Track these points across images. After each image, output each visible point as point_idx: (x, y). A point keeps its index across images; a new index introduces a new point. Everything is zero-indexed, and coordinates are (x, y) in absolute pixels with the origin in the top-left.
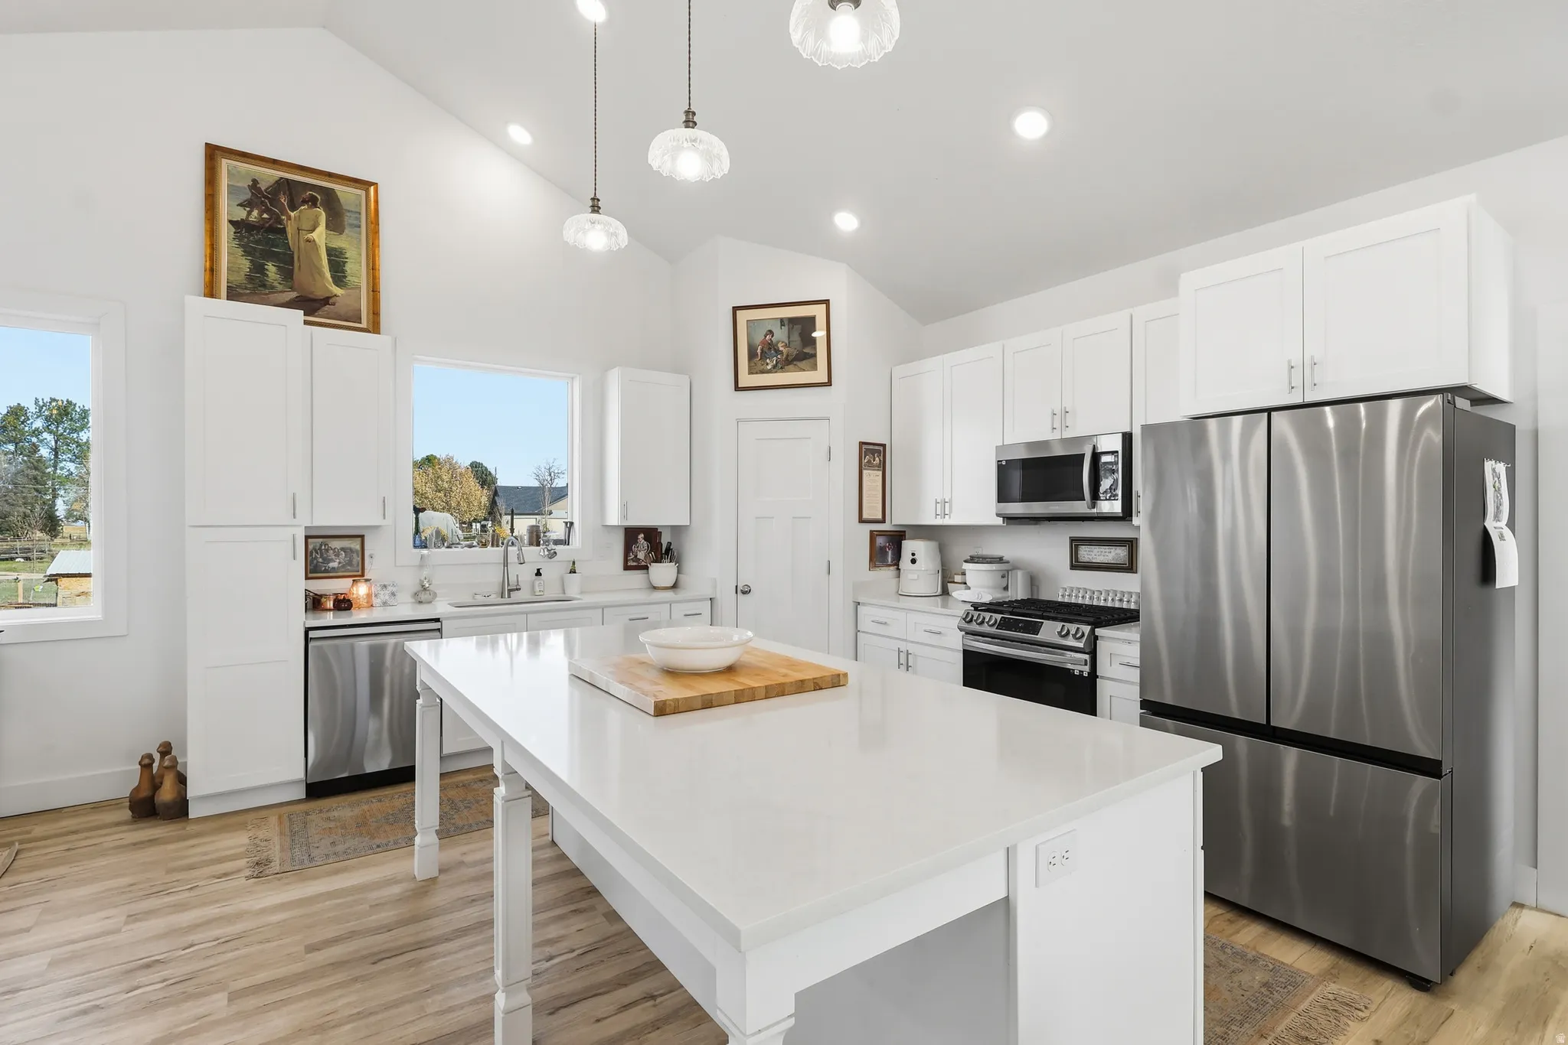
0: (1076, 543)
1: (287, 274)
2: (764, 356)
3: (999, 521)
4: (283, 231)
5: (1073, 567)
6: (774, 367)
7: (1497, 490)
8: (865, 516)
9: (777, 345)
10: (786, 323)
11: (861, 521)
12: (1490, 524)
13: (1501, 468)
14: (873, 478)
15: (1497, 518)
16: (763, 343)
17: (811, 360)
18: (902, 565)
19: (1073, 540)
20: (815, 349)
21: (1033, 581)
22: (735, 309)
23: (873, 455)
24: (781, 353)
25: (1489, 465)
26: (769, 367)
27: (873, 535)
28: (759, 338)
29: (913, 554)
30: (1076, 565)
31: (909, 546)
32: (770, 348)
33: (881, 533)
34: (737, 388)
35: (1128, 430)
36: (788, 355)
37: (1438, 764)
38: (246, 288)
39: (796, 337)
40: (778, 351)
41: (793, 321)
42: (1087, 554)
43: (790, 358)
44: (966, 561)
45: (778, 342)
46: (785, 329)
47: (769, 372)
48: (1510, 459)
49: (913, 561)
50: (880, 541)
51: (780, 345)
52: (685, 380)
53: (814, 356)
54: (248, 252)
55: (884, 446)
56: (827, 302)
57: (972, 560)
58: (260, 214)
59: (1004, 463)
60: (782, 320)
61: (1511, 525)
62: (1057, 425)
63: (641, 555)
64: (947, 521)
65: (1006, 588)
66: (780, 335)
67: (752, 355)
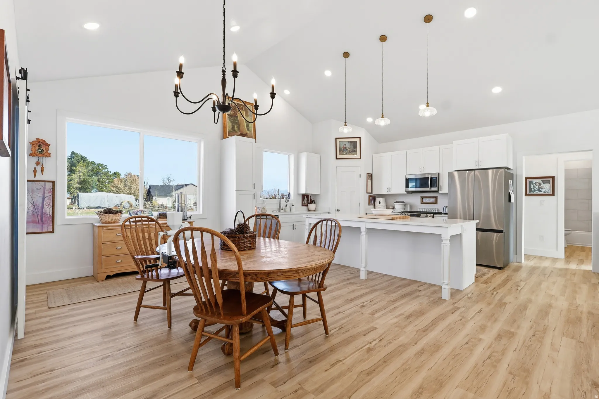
0: (422, 198)
1: (238, 128)
2: (343, 151)
3: (405, 193)
4: (237, 117)
5: (421, 203)
6: (346, 154)
7: (511, 185)
8: (368, 192)
9: (347, 148)
10: (349, 142)
11: (367, 193)
12: (510, 191)
13: (511, 181)
14: (369, 182)
15: (511, 190)
16: (343, 147)
17: (356, 152)
18: (376, 204)
19: (421, 197)
20: (357, 149)
21: (411, 207)
22: (336, 138)
23: (369, 176)
24: (348, 150)
25: (510, 181)
26: (345, 153)
27: (369, 196)
28: (342, 146)
29: (380, 201)
30: (422, 203)
31: (378, 200)
32: (345, 149)
33: (371, 196)
34: (336, 159)
35: (438, 172)
36: (349, 151)
37: (503, 231)
38: (231, 131)
39: (352, 146)
40: (347, 150)
41: (351, 142)
42: (425, 200)
43: (350, 151)
44: (395, 202)
45: (347, 147)
46: (349, 144)
47: (345, 155)
48: (513, 180)
49: (380, 203)
50: (371, 198)
51: (348, 148)
52: (319, 156)
53: (356, 151)
54: (231, 122)
55: (371, 174)
56: (360, 138)
57: (396, 202)
58: (233, 113)
59: (407, 179)
60: (348, 142)
61: (513, 192)
62: (421, 170)
63: (305, 202)
64: (390, 193)
65: (405, 209)
66: (348, 146)
67: (340, 150)
